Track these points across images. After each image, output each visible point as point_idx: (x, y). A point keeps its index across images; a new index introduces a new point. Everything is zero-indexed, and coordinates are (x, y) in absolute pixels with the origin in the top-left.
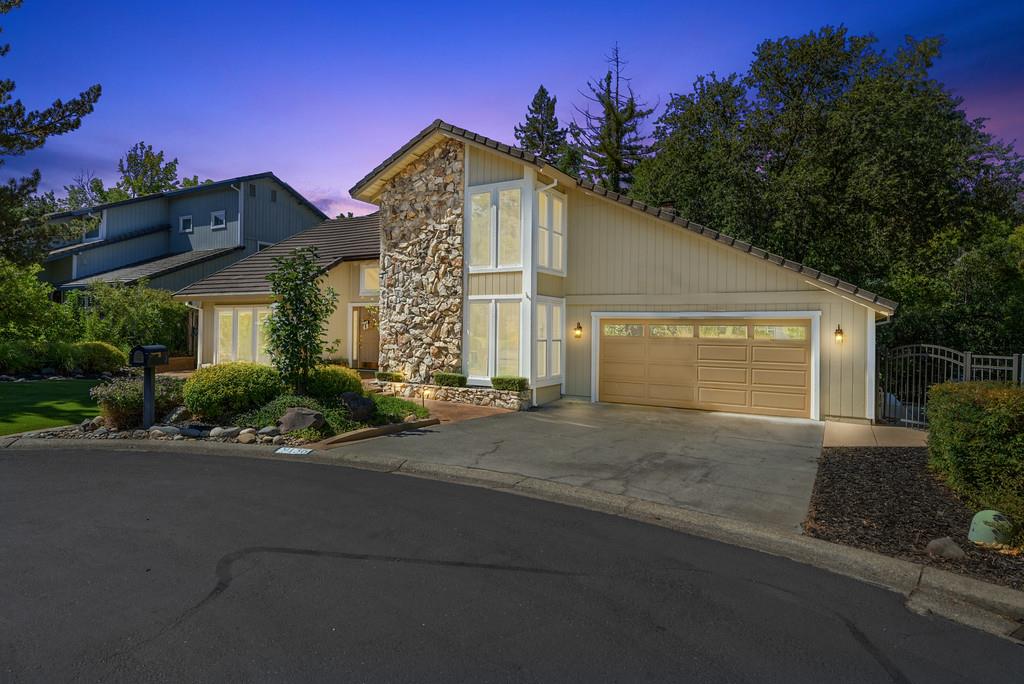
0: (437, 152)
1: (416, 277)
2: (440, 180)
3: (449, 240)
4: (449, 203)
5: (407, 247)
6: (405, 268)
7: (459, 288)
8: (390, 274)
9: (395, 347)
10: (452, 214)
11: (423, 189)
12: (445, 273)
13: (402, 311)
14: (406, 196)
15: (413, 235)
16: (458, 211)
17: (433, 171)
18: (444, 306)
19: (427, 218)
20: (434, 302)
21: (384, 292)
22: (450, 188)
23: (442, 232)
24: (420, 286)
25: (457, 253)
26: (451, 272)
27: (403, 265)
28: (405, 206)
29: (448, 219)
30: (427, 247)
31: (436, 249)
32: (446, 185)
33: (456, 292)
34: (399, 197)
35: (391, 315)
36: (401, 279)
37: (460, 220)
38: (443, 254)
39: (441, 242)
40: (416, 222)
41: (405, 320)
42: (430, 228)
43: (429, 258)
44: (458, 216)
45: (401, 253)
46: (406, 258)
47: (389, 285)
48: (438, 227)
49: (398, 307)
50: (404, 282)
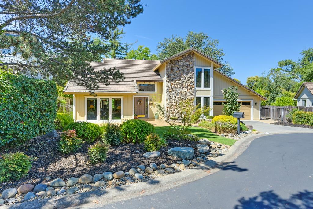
0: (186, 55)
1: (180, 89)
2: (187, 63)
3: (191, 80)
4: (190, 70)
5: (176, 81)
6: (176, 87)
7: (194, 94)
8: (171, 88)
9: (172, 110)
10: (191, 73)
11: (182, 65)
12: (190, 89)
13: (175, 99)
14: (176, 66)
15: (178, 78)
16: (194, 73)
17: (185, 60)
18: (189, 98)
19: (183, 73)
20: (186, 97)
21: (168, 94)
22: (191, 66)
23: (188, 78)
24: (181, 92)
25: (193, 84)
26: (191, 89)
27: (175, 86)
28: (176, 69)
29: (190, 74)
30: (184, 81)
31: (186, 82)
32: (189, 65)
33: (193, 94)
34: (174, 66)
35: (171, 100)
36: (175, 90)
37: (194, 75)
38: (189, 84)
39: (188, 80)
40: (179, 74)
41: (177, 102)
42: (185, 76)
43: (184, 84)
44: (193, 74)
45: (174, 82)
46: (176, 84)
47: (170, 91)
48: (187, 76)
49: (173, 98)
50: (175, 91)
